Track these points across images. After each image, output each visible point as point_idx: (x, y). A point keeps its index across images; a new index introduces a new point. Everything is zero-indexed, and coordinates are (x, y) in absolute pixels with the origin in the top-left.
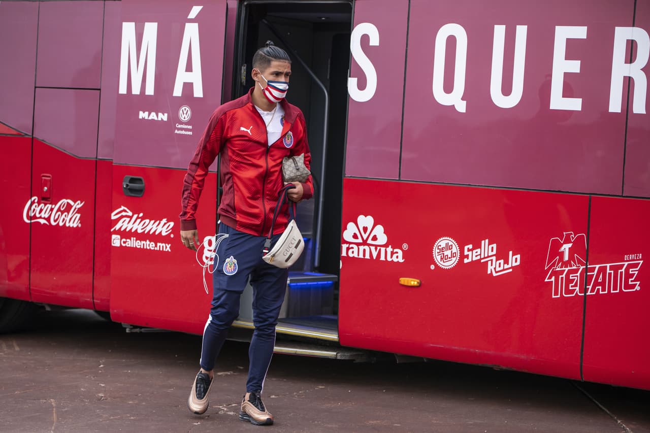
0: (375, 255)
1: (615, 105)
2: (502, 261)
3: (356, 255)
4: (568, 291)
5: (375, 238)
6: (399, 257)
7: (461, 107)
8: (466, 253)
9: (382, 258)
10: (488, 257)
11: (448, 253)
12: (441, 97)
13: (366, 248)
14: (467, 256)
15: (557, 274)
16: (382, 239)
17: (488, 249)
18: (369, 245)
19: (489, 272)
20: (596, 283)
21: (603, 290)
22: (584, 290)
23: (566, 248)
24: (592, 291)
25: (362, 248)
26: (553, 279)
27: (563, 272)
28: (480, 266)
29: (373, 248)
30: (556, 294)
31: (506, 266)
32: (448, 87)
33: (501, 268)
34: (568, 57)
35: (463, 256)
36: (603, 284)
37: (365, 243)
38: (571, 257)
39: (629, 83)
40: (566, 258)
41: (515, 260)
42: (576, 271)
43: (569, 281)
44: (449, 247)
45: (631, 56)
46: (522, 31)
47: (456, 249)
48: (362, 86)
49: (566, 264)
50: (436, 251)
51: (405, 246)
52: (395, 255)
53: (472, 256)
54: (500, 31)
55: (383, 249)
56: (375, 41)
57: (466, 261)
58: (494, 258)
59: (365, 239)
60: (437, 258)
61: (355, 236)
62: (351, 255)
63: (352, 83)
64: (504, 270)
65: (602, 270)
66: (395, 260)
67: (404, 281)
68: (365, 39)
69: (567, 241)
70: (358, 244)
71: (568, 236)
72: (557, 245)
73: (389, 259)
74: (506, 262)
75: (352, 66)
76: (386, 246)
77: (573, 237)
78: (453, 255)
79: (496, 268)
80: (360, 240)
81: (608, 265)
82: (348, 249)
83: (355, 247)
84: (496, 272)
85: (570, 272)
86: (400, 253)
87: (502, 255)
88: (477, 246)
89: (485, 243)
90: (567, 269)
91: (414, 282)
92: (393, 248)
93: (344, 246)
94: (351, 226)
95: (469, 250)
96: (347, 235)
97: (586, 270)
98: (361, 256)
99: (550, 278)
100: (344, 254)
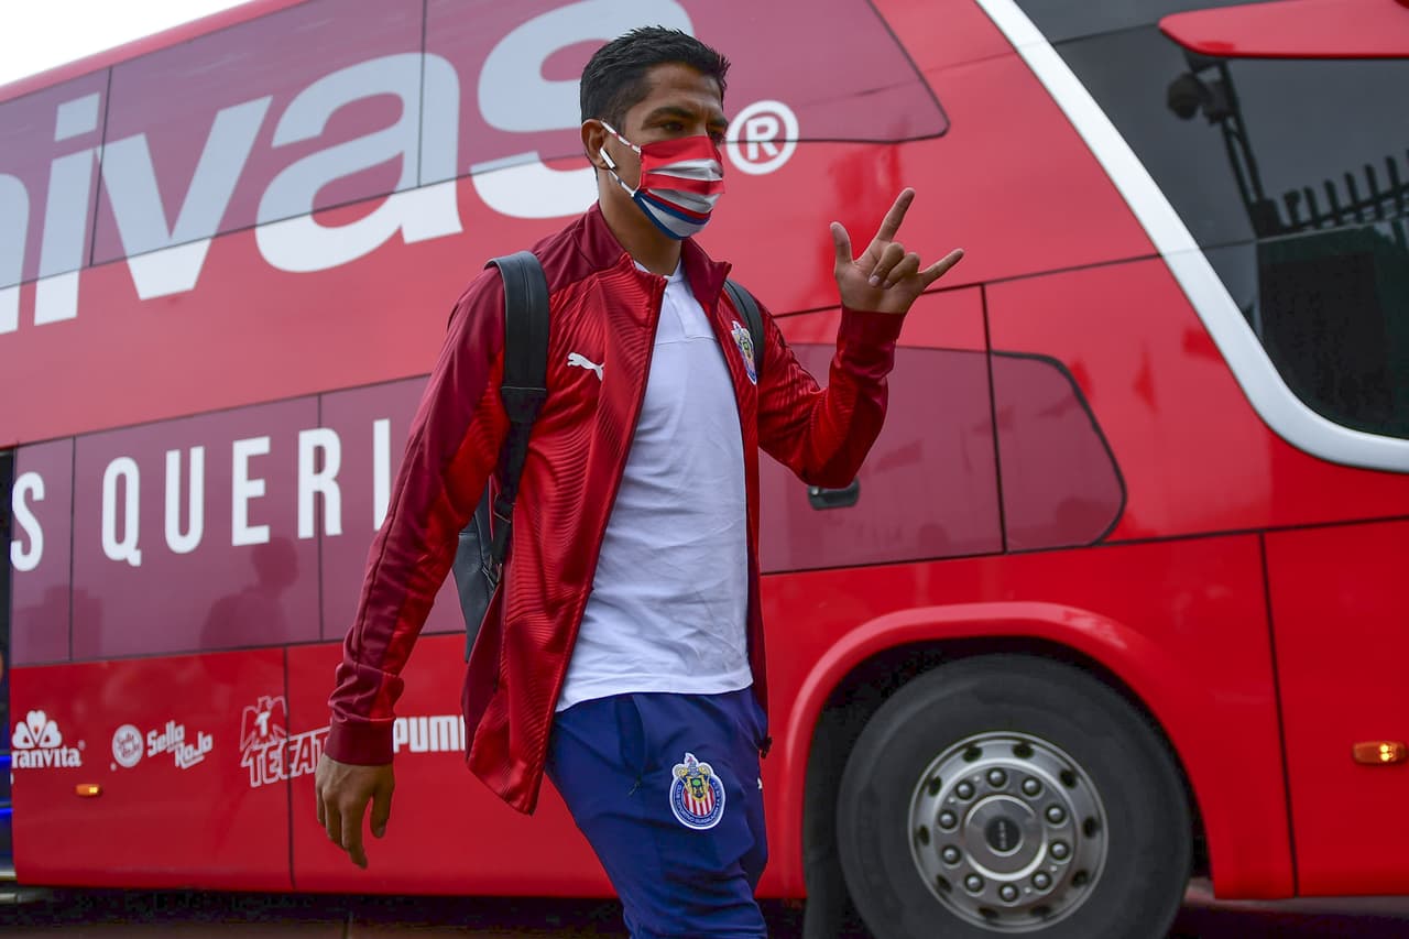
0: (48, 762)
1: (306, 529)
2: (191, 747)
3: (27, 765)
4: (270, 775)
5: (47, 739)
6: (75, 760)
7: (135, 559)
8: (150, 742)
9: (57, 764)
10: (175, 743)
11: (129, 746)
12: (113, 550)
13: (39, 753)
14: (151, 747)
15: (255, 754)
16: (56, 739)
17: (174, 734)
18: (41, 749)
19: (177, 764)
20: (301, 760)
21: (310, 767)
22: (287, 770)
23: (263, 719)
24: (298, 769)
25: (34, 753)
26: (251, 762)
27: (259, 752)
28: (167, 757)
29: (46, 753)
30: (256, 780)
31: (197, 753)
32: (120, 537)
33: (191, 756)
34: (252, 476)
35: (147, 748)
36: (308, 760)
37: (37, 747)
38: (270, 730)
39: (319, 498)
40: (264, 731)
41: (206, 743)
42: (275, 748)
43: (269, 762)
44: (130, 738)
45: (319, 467)
46: (197, 455)
47: (138, 739)
48: (26, 550)
49: (265, 740)
50: (116, 745)
51: (82, 744)
52: (70, 758)
53: (158, 745)
54: (173, 459)
55: (57, 752)
56: (39, 494)
57: (151, 753)
58: (182, 745)
59: (36, 741)
60: (118, 753)
61: (26, 740)
62: (22, 765)
63: (16, 547)
64: (194, 758)
65: (307, 741)
66: (71, 764)
67: (81, 789)
68: (29, 493)
69: (264, 709)
70: (29, 750)
71: (264, 703)
72: (253, 717)
73: (65, 764)
74: (196, 747)
75: (16, 532)
76: (60, 747)
77: (270, 703)
78: (136, 748)
79: (186, 757)
80: (31, 745)
81: (313, 734)
82: (19, 757)
83: (26, 753)
84: (186, 762)
85: (270, 749)
86: (76, 753)
87: (191, 739)
88: (162, 731)
89: (170, 726)
90: (265, 747)
91: (94, 790)
92: (69, 748)
93: (15, 755)
94: (21, 727)
95: (153, 738)
96: (17, 740)
97: (288, 744)
98: (34, 765)
99: (248, 760)
100: (15, 765)
